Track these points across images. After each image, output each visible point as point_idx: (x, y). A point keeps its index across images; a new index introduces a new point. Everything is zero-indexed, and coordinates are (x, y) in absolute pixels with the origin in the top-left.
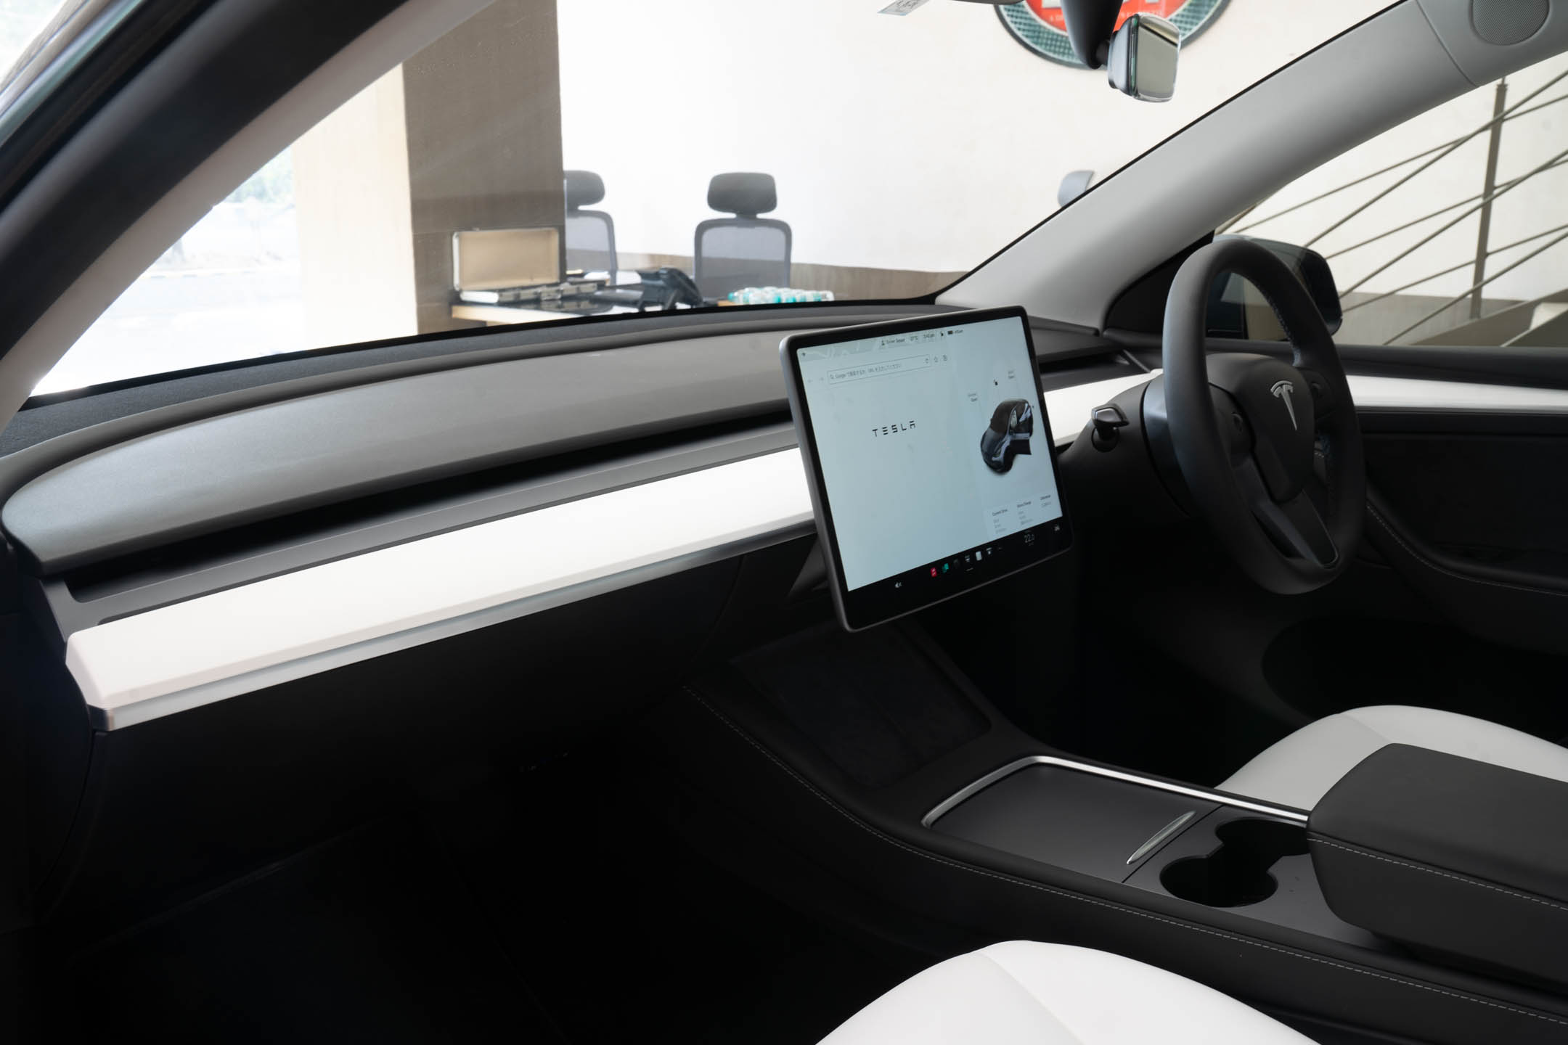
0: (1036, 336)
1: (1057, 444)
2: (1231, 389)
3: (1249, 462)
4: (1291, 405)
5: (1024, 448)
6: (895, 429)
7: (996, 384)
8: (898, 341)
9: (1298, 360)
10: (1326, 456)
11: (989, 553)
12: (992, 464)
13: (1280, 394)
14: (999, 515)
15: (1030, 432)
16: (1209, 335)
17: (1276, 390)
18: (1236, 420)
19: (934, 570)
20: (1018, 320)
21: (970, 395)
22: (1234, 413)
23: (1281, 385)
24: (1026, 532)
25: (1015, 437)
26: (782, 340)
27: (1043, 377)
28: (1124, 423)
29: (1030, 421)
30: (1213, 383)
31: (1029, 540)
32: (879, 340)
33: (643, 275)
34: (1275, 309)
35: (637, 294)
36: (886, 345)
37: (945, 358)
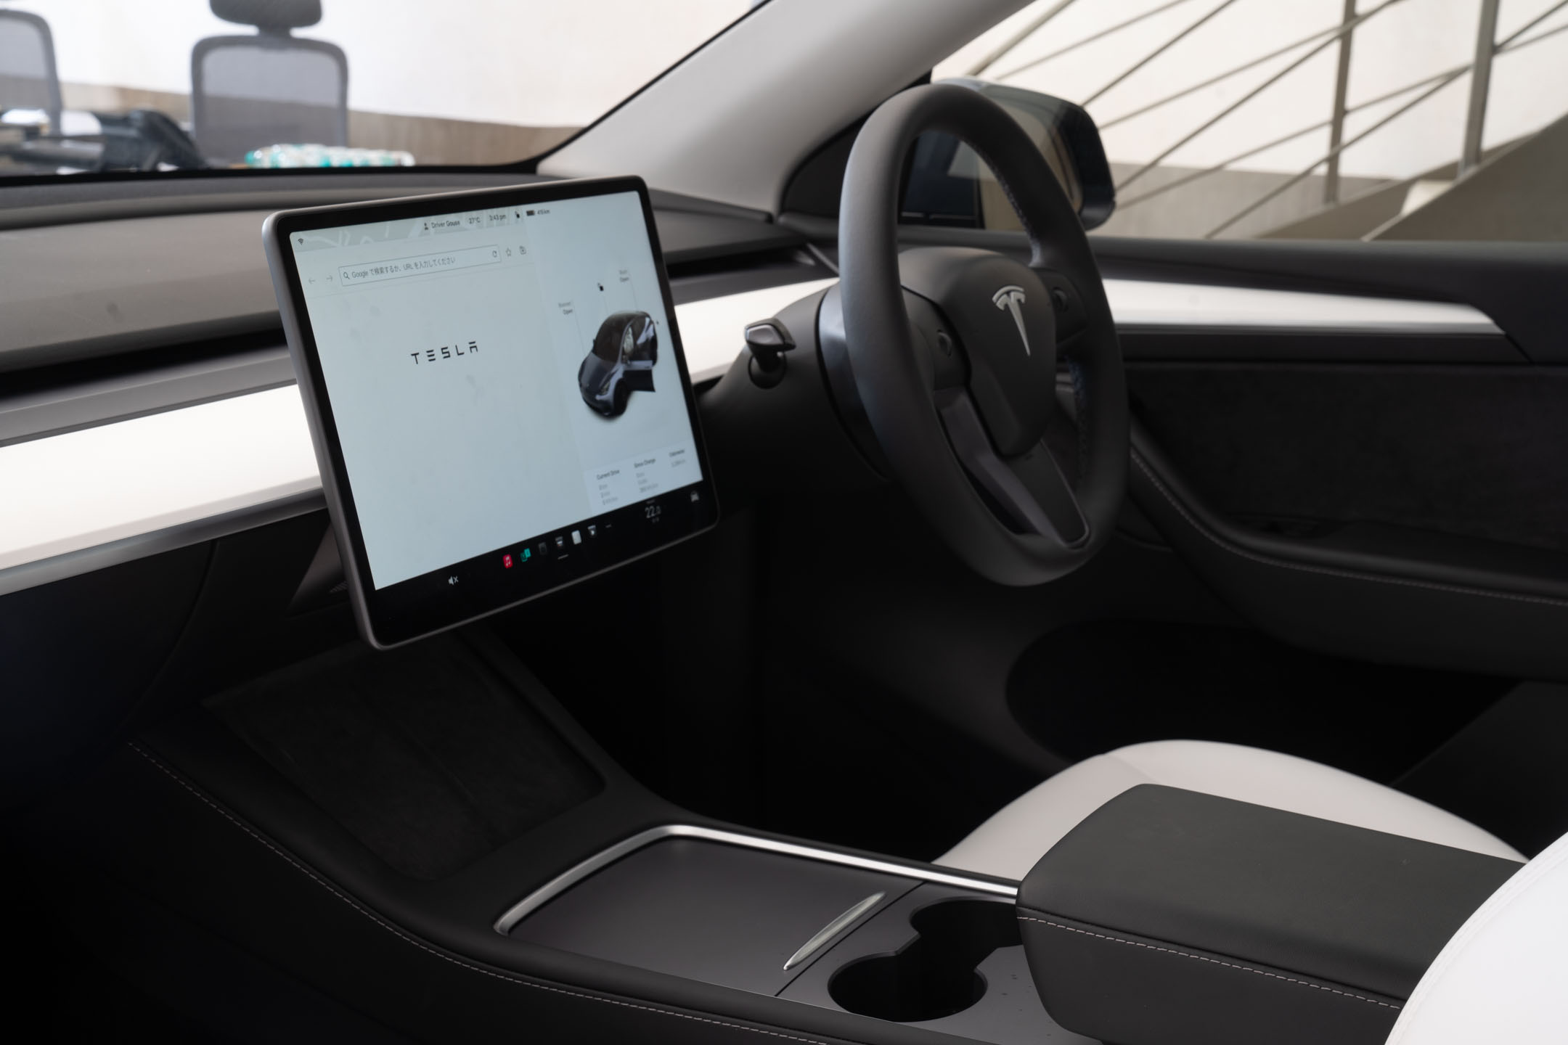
0: (661, 221)
1: (695, 380)
2: (936, 298)
3: (963, 400)
4: (1022, 321)
5: (644, 381)
6: (446, 353)
7: (602, 288)
8: (451, 224)
9: (1037, 259)
10: (1077, 393)
11: (593, 532)
12: (599, 406)
13: (1006, 306)
14: (608, 478)
15: (654, 358)
16: (904, 221)
17: (1000, 300)
18: (942, 341)
19: (508, 558)
20: (633, 198)
21: (560, 305)
22: (940, 331)
23: (1008, 293)
24: (649, 502)
25: (629, 366)
26: (267, 221)
27: (674, 284)
28: (787, 345)
29: (653, 343)
30: (908, 287)
31: (653, 515)
32: (418, 223)
33: (104, 119)
34: (1004, 185)
35: (95, 150)
36: (431, 230)
37: (522, 249)
